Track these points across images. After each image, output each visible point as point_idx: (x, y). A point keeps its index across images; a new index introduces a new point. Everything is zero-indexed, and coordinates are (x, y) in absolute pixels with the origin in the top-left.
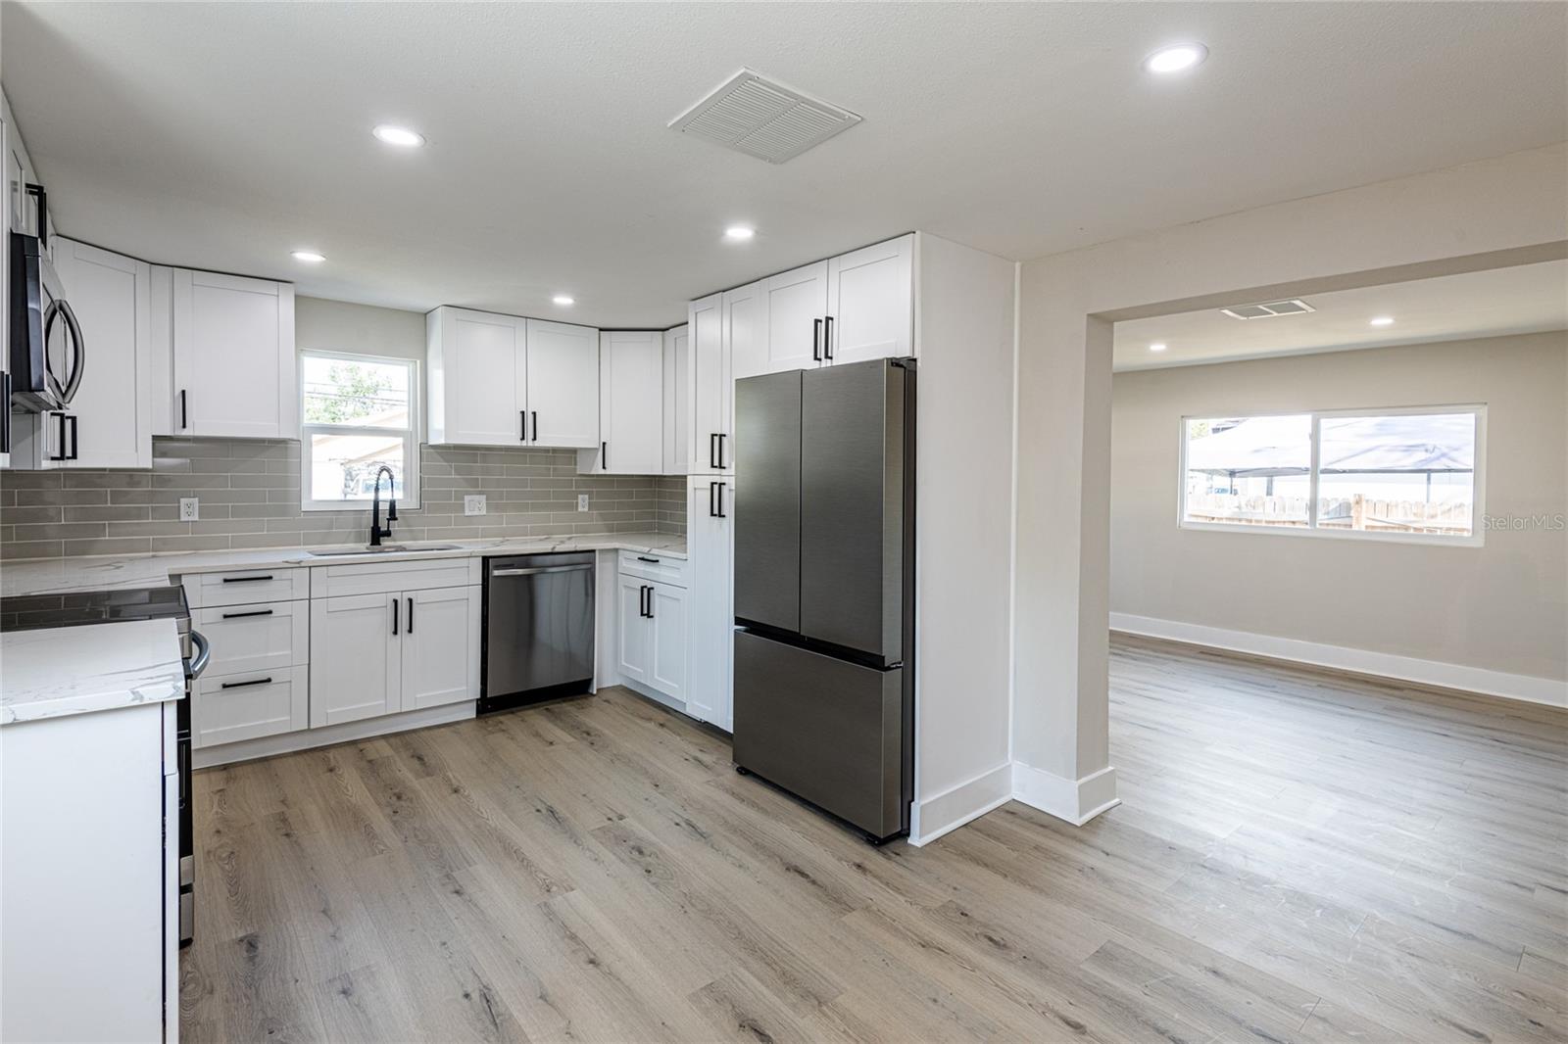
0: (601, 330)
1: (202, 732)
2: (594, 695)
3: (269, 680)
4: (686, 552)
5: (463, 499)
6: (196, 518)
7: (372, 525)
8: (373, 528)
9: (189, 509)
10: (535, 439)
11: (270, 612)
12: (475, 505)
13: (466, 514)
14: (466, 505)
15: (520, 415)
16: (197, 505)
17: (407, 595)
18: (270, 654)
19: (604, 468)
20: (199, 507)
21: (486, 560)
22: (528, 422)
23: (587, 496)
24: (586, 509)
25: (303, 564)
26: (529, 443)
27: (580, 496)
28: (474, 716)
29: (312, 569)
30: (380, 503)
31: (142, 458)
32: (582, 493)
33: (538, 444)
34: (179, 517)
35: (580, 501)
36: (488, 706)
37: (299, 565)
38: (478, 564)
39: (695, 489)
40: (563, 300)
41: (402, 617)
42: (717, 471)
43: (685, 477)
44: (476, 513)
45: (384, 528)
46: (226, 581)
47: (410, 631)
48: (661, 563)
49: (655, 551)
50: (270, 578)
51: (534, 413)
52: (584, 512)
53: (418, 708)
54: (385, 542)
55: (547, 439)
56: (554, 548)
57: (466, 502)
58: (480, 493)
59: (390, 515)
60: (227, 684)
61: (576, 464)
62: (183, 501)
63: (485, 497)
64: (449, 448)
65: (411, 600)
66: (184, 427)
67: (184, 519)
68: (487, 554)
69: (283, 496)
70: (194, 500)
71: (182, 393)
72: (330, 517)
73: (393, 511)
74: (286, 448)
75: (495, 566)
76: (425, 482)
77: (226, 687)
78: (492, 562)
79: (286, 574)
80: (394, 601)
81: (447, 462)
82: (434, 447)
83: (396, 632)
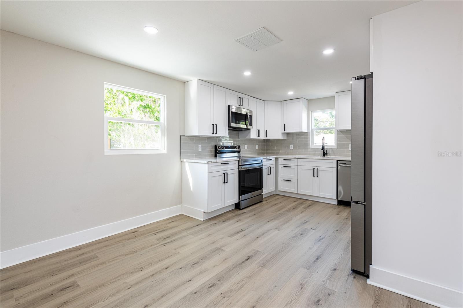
3: (291, 181)
6: (293, 149)
8: (323, 152)
9: (292, 147)
11: (291, 167)
13: (350, 150)
14: (350, 147)
17: (317, 168)
18: (292, 175)
20: (293, 147)
21: (337, 161)
28: (337, 204)
29: (298, 159)
31: (280, 137)
37: (296, 158)
38: (336, 161)
41: (316, 173)
46: (284, 160)
47: (317, 176)
50: (291, 160)
53: (319, 196)
62: (291, 145)
64: (345, 131)
65: (317, 169)
66: (285, 131)
67: (291, 149)
68: (338, 160)
69: (307, 144)
70: (293, 145)
71: (285, 124)
72: (316, 149)
73: (323, 148)
74: (307, 134)
75: (340, 163)
76: (338, 141)
77: (284, 180)
78: (339, 162)
79: (294, 159)
80: (314, 169)
81: (344, 135)
82: (341, 131)
83: (314, 176)
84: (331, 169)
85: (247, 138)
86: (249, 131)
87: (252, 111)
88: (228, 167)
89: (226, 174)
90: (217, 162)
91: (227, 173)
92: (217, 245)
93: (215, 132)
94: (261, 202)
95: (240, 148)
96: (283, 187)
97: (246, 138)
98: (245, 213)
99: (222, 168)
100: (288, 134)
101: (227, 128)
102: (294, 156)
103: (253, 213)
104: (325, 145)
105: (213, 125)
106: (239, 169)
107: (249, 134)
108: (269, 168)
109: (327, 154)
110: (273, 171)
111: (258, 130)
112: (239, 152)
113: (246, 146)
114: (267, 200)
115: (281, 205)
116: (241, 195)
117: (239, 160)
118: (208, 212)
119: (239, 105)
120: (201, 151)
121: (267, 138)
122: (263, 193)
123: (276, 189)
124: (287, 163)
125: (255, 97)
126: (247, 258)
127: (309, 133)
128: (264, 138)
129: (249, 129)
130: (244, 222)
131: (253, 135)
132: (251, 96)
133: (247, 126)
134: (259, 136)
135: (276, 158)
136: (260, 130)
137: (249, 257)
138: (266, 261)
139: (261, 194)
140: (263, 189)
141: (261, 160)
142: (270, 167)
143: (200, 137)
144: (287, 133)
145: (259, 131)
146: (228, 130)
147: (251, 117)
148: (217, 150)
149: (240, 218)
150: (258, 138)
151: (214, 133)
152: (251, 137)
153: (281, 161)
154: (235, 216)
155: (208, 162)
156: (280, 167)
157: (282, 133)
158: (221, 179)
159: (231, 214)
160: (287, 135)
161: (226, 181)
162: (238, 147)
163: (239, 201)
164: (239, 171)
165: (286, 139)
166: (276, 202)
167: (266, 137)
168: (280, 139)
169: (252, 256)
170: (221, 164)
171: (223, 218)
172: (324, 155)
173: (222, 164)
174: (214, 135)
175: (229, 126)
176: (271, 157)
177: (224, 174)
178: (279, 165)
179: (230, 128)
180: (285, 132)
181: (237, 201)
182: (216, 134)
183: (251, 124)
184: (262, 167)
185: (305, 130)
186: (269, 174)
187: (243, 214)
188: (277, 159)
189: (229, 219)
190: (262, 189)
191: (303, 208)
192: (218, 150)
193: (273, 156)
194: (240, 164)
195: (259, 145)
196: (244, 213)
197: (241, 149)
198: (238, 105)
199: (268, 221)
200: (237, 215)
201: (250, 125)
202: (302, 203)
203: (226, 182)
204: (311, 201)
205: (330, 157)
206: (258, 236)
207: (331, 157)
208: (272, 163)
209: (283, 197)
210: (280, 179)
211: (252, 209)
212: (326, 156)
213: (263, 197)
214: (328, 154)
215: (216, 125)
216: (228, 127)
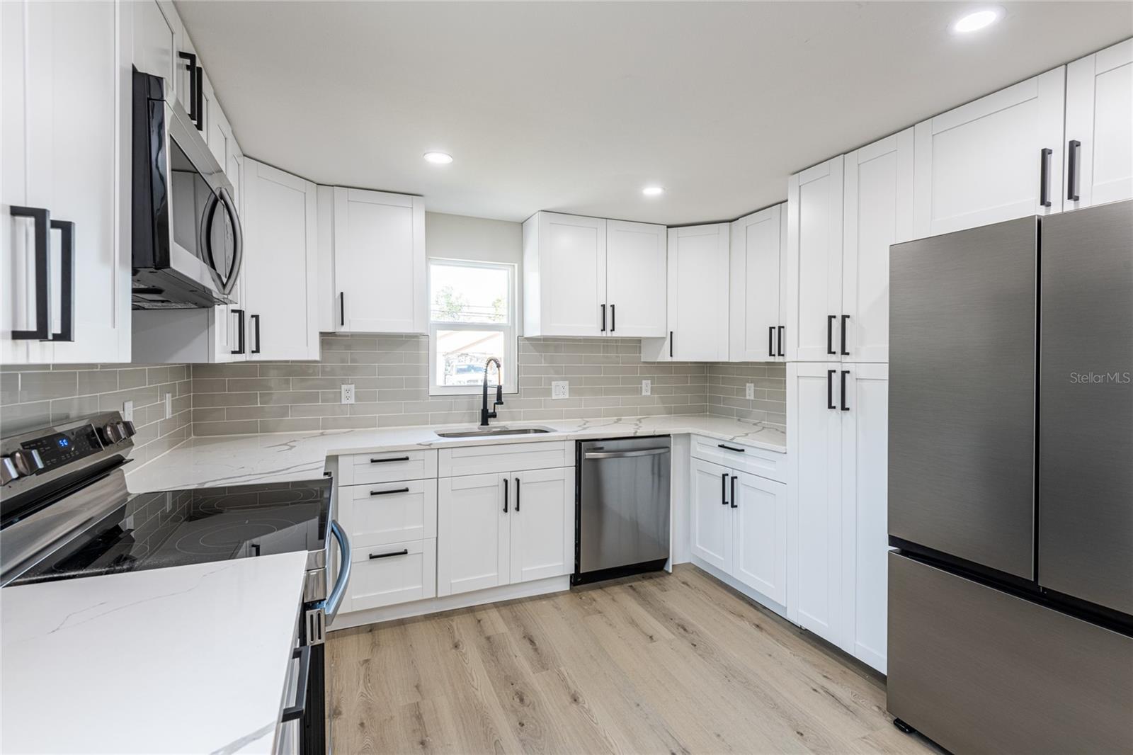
0: (668, 227)
1: (353, 597)
2: (670, 574)
3: (405, 552)
4: (785, 445)
5: (551, 385)
6: (353, 402)
7: (482, 408)
8: (483, 410)
9: (348, 393)
10: (613, 330)
11: (407, 490)
12: (560, 390)
13: (553, 398)
14: (553, 390)
15: (601, 309)
16: (353, 391)
17: (514, 475)
18: (406, 528)
19: (671, 356)
20: (355, 392)
21: (579, 443)
22: (608, 314)
23: (649, 381)
24: (649, 394)
25: (432, 447)
26: (608, 334)
27: (644, 382)
28: (569, 589)
29: (440, 450)
30: (488, 389)
32: (646, 379)
33: (616, 334)
34: (341, 402)
35: (644, 386)
36: (579, 580)
37: (429, 447)
38: (572, 447)
39: (798, 377)
40: (653, 191)
41: (511, 495)
42: (838, 356)
43: (785, 363)
44: (561, 397)
45: (491, 411)
46: (373, 461)
47: (518, 509)
48: (745, 452)
49: (739, 440)
50: (407, 459)
51: (613, 306)
52: (646, 396)
53: (523, 581)
54: (492, 422)
55: (625, 329)
56: (636, 432)
57: (553, 387)
58: (564, 379)
59: (497, 400)
60: (374, 553)
61: (640, 353)
62: (344, 387)
63: (567, 382)
65: (518, 480)
66: (341, 324)
67: (344, 402)
68: (579, 438)
70: (352, 387)
71: (341, 294)
72: (450, 400)
73: (500, 397)
74: (416, 342)
75: (587, 450)
76: (520, 372)
77: (372, 557)
78: (581, 446)
79: (420, 455)
80: (504, 481)
81: (538, 352)
82: (530, 339)
83: (507, 510)
119: (189, 115)
124: (389, 475)
127: (423, 339)
134: (238, 348)
136: (241, 313)
145: (238, 316)
156: (349, 498)
172: (484, 421)
180: (343, 329)
188: (332, 463)
195: (173, 391)
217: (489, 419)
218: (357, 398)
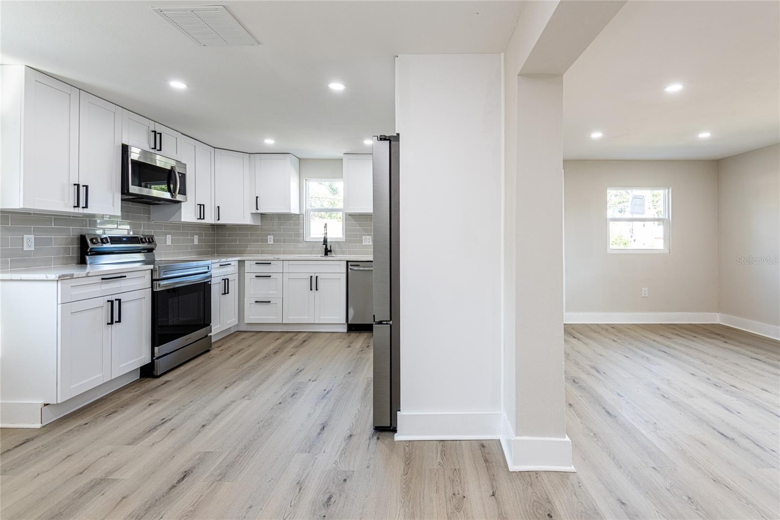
3: (270, 302)
5: (362, 238)
6: (272, 243)
7: (323, 247)
8: (325, 249)
9: (271, 239)
11: (270, 276)
12: (367, 240)
13: (363, 244)
14: (363, 240)
17: (316, 275)
18: (271, 292)
20: (274, 239)
21: (347, 262)
25: (280, 259)
28: (346, 331)
29: (284, 261)
30: (327, 239)
31: (248, 220)
37: (278, 260)
41: (314, 283)
44: (367, 244)
45: (329, 249)
46: (256, 263)
47: (317, 290)
50: (270, 263)
53: (321, 322)
57: (363, 239)
58: (369, 235)
60: (258, 301)
62: (269, 236)
64: (357, 215)
65: (317, 277)
66: (257, 209)
67: (269, 243)
68: (349, 260)
69: (298, 235)
70: (272, 236)
71: (257, 197)
72: (313, 243)
73: (325, 242)
74: (299, 217)
75: (351, 265)
76: (347, 231)
77: (256, 302)
78: (349, 264)
79: (276, 262)
80: (311, 277)
81: (356, 221)
82: (350, 215)
83: (311, 290)
84: (337, 276)
85: (173, 219)
86: (177, 205)
87: (185, 165)
88: (123, 285)
89: (116, 304)
90: (89, 275)
91: (120, 300)
92: (97, 474)
93: (82, 203)
94: (208, 351)
95: (153, 241)
96: (254, 315)
97: (170, 220)
98: (169, 383)
99: (103, 288)
100: (263, 215)
101: (118, 196)
102: (277, 256)
103: (189, 378)
104: (328, 236)
105: (78, 185)
106: (152, 287)
107: (178, 212)
108: (226, 281)
109: (330, 251)
110: (233, 286)
111: (200, 205)
112: (150, 250)
113: (169, 237)
114: (220, 347)
115: (252, 349)
116: (158, 346)
117: (153, 268)
118: (59, 402)
119: (153, 149)
120: (32, 248)
121: (219, 222)
122: (211, 332)
123: (239, 321)
124: (262, 270)
125: (193, 137)
126: (183, 476)
127: (301, 216)
128: (213, 222)
129: (179, 202)
130: (168, 403)
131: (188, 214)
132: (182, 134)
133: (172, 196)
134: (202, 218)
135: (239, 261)
136: (204, 205)
137: (185, 472)
138: (228, 466)
139: (207, 336)
140: (212, 324)
141: (208, 267)
142: (228, 279)
143: (30, 214)
144: (261, 214)
145: (202, 206)
146: (122, 200)
147: (183, 176)
148: (88, 247)
149: (156, 396)
150: (200, 221)
151: (78, 206)
152: (183, 220)
153: (249, 267)
154: (143, 394)
155: (62, 278)
156: (249, 278)
157: (252, 213)
158: (104, 314)
159: (129, 392)
160: (261, 217)
161: (116, 318)
162: (149, 239)
163: (153, 361)
164: (153, 292)
165: (260, 225)
166: (241, 347)
167: (219, 220)
168: (247, 225)
169: (194, 467)
170: (101, 281)
171: (109, 406)
172: (326, 254)
173: (103, 280)
174: (80, 210)
175: (125, 190)
176: (229, 259)
177: (112, 302)
178: (246, 274)
179: (127, 197)
180: (259, 211)
181: (148, 360)
182: (86, 207)
183: (183, 192)
184: (210, 281)
185: (294, 210)
186: (225, 293)
187: (164, 386)
188: (241, 263)
189: (125, 405)
190: (209, 325)
191: (293, 348)
192: (91, 246)
193: (234, 257)
194: (156, 277)
195: (200, 235)
196: (166, 382)
197: (156, 244)
198: (150, 147)
199: (226, 388)
200: (147, 392)
201: (178, 194)
202: (291, 339)
203: (116, 322)
204: (307, 334)
205: (336, 257)
206: (204, 423)
207: (337, 255)
208: (231, 271)
209: (254, 334)
210: (249, 301)
211: (185, 372)
212: (329, 255)
213: (212, 341)
214: (333, 251)
215: (87, 187)
216: (123, 193)
217: (328, 253)
218: (274, 241)
